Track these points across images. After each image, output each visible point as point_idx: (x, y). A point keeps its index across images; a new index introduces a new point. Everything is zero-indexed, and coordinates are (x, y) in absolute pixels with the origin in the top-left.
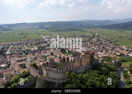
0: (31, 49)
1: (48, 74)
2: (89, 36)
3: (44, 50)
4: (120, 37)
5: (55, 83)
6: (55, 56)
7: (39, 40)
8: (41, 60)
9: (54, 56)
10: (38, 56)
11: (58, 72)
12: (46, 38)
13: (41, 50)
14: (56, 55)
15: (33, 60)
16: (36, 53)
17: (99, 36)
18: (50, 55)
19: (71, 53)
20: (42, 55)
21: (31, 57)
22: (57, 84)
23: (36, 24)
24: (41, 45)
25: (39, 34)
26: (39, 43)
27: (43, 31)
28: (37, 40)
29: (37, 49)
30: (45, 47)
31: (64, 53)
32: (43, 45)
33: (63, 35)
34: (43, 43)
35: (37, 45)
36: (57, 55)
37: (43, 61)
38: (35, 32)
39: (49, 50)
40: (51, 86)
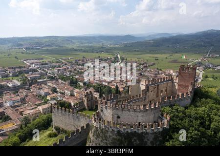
0: (8, 84)
1: (118, 117)
2: (108, 59)
3: (35, 84)
4: (156, 60)
5: (147, 133)
6: (61, 93)
7: (20, 67)
8: (37, 103)
9: (59, 94)
10: (27, 96)
11: (147, 110)
12: (31, 64)
13: (30, 85)
14: (63, 92)
15: (20, 103)
16: (21, 90)
17: (125, 59)
18: (51, 92)
19: (91, 87)
20: (35, 93)
21: (13, 99)
22: (150, 135)
23: (6, 41)
24: (26, 75)
25: (16, 57)
26: (20, 73)
27: (22, 53)
28: (16, 68)
29: (21, 84)
30: (35, 78)
31: (76, 87)
32: (31, 76)
33: (64, 58)
34: (30, 73)
35: (17, 76)
36: (66, 91)
37: (41, 103)
38: (7, 55)
39: (46, 84)
40: (138, 142)
